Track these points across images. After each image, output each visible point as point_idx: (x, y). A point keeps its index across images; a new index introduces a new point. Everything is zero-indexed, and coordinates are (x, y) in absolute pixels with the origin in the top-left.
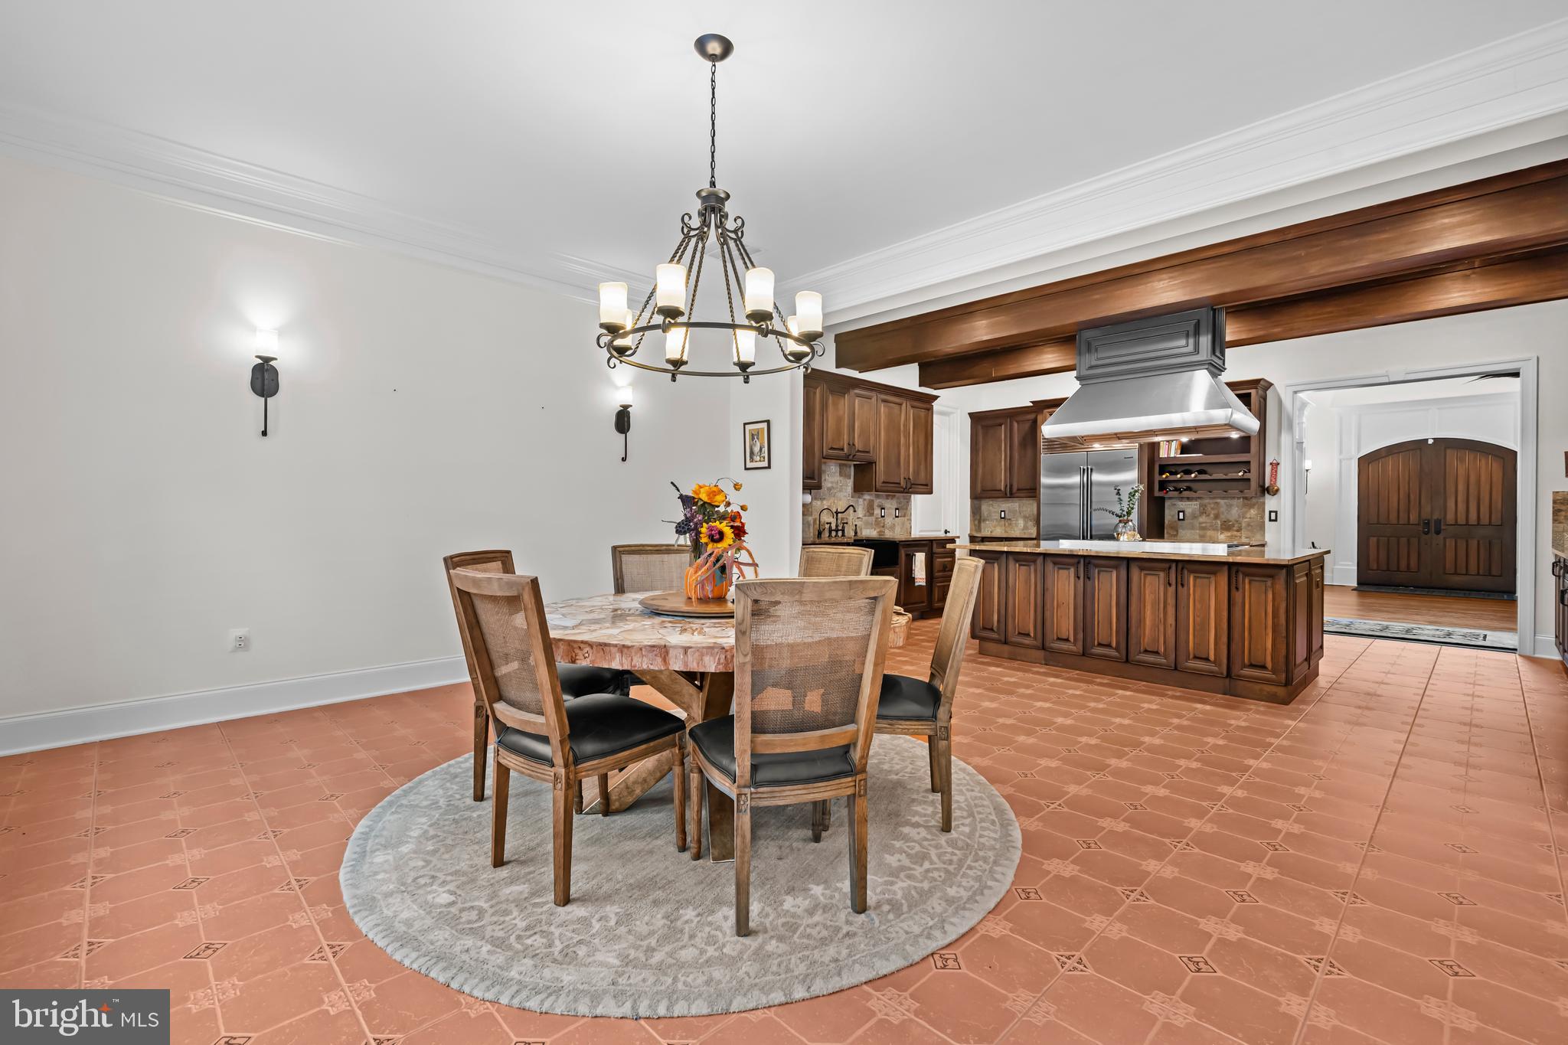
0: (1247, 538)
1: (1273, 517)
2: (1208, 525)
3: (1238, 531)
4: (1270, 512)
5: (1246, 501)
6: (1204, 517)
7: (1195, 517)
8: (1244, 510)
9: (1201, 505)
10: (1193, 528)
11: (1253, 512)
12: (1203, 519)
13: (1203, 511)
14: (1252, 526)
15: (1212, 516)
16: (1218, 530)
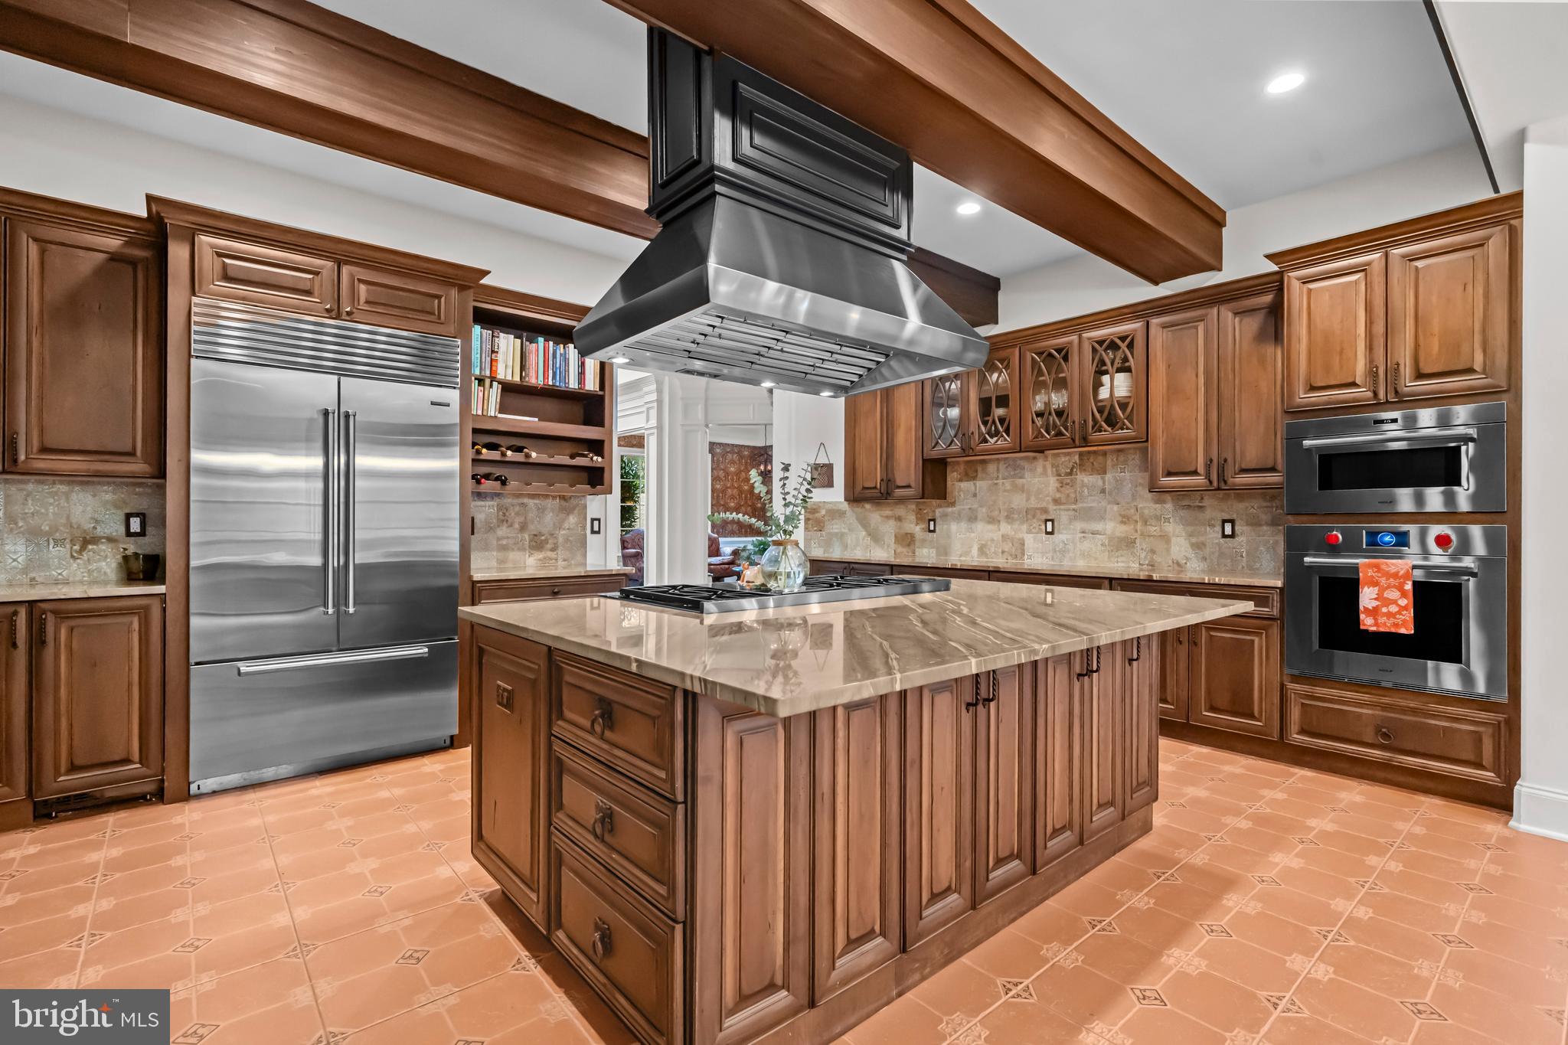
0: (564, 560)
1: (596, 528)
2: (511, 541)
3: (553, 550)
4: (593, 520)
5: (564, 503)
6: (504, 528)
7: (491, 528)
8: (562, 516)
9: (500, 508)
10: (486, 548)
11: (572, 519)
12: (503, 531)
13: (504, 520)
14: (571, 542)
15: (517, 526)
16: (524, 550)
